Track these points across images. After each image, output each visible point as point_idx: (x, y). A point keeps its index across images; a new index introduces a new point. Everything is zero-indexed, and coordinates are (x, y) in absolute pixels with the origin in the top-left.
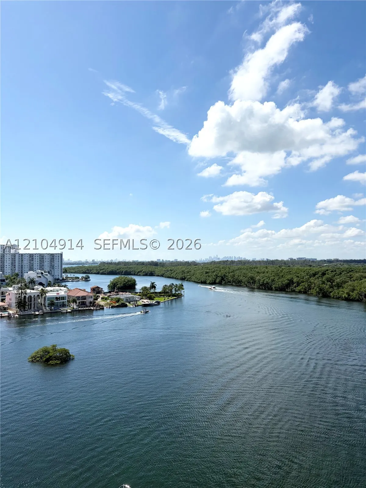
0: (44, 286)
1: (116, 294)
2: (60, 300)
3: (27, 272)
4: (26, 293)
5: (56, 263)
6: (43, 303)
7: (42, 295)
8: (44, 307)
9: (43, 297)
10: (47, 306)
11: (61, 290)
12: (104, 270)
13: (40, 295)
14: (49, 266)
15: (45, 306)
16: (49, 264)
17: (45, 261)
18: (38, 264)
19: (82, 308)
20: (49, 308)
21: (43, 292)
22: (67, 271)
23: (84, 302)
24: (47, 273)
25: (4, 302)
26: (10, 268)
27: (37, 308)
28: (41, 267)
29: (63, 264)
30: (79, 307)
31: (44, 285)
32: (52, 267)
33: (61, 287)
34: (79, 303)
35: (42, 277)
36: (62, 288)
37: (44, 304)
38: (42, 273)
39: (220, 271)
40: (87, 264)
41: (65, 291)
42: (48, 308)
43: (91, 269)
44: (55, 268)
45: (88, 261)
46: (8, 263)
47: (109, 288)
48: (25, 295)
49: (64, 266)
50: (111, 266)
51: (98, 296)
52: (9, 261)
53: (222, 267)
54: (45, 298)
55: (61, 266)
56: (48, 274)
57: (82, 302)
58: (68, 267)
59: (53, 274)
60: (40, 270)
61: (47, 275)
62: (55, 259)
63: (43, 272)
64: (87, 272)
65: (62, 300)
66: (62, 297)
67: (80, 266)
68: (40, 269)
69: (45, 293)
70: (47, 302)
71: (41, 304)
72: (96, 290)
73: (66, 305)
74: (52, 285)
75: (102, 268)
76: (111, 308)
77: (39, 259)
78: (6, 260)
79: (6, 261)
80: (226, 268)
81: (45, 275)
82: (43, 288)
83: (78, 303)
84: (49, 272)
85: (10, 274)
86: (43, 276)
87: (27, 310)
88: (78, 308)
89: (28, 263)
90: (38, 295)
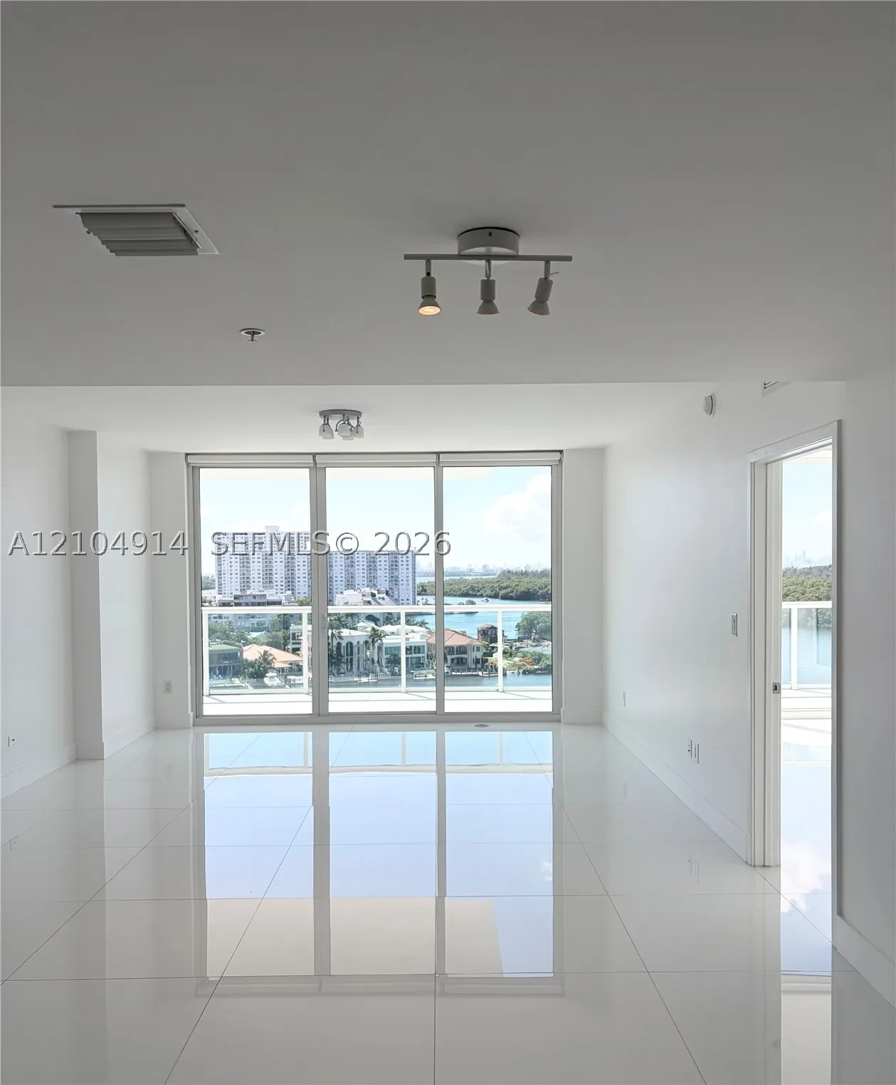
0: (378, 623)
1: (534, 644)
2: (411, 654)
3: (342, 593)
4: (341, 638)
5: (403, 573)
6: (376, 659)
7: (373, 642)
8: (378, 669)
9: (376, 645)
10: (384, 664)
11: (413, 632)
12: (509, 590)
13: (370, 640)
14: (387, 579)
15: (381, 666)
16: (387, 575)
17: (378, 568)
18: (365, 575)
19: (458, 671)
20: (390, 669)
21: (376, 635)
22: (425, 590)
23: (462, 658)
24: (384, 595)
25: (298, 655)
26: (307, 584)
27: (365, 669)
28: (372, 582)
29: (417, 575)
30: (453, 670)
31: (378, 620)
32: (394, 580)
33: (413, 625)
34: (452, 660)
35: (373, 602)
36: (416, 628)
37: (378, 662)
38: (373, 595)
39: (803, 594)
40: (470, 575)
41: (421, 633)
42: (386, 670)
43: (480, 586)
44: (401, 582)
45: (472, 567)
46: (302, 571)
47: (519, 630)
48: (339, 640)
49: (419, 580)
50: (525, 580)
51: (493, 648)
52: (304, 568)
53: (810, 582)
54: (380, 648)
55: (414, 580)
56: (386, 597)
57: (458, 658)
58: (429, 582)
59: (396, 597)
60: (369, 588)
61: (383, 599)
62: (401, 563)
63: (376, 592)
64: (470, 592)
65: (415, 653)
66: (415, 647)
67: (456, 580)
68: (368, 586)
69: (380, 637)
70: (384, 657)
71: (373, 659)
72: (489, 633)
73: (425, 665)
74: (395, 621)
75: (505, 585)
76: (521, 674)
77: (365, 563)
78: (298, 566)
79: (297, 568)
80: (823, 585)
81: (380, 598)
82: (376, 627)
83: (449, 661)
84: (387, 593)
85: (307, 595)
86: (375, 600)
87: (344, 673)
88: (449, 671)
89: (343, 571)
90: (366, 642)
